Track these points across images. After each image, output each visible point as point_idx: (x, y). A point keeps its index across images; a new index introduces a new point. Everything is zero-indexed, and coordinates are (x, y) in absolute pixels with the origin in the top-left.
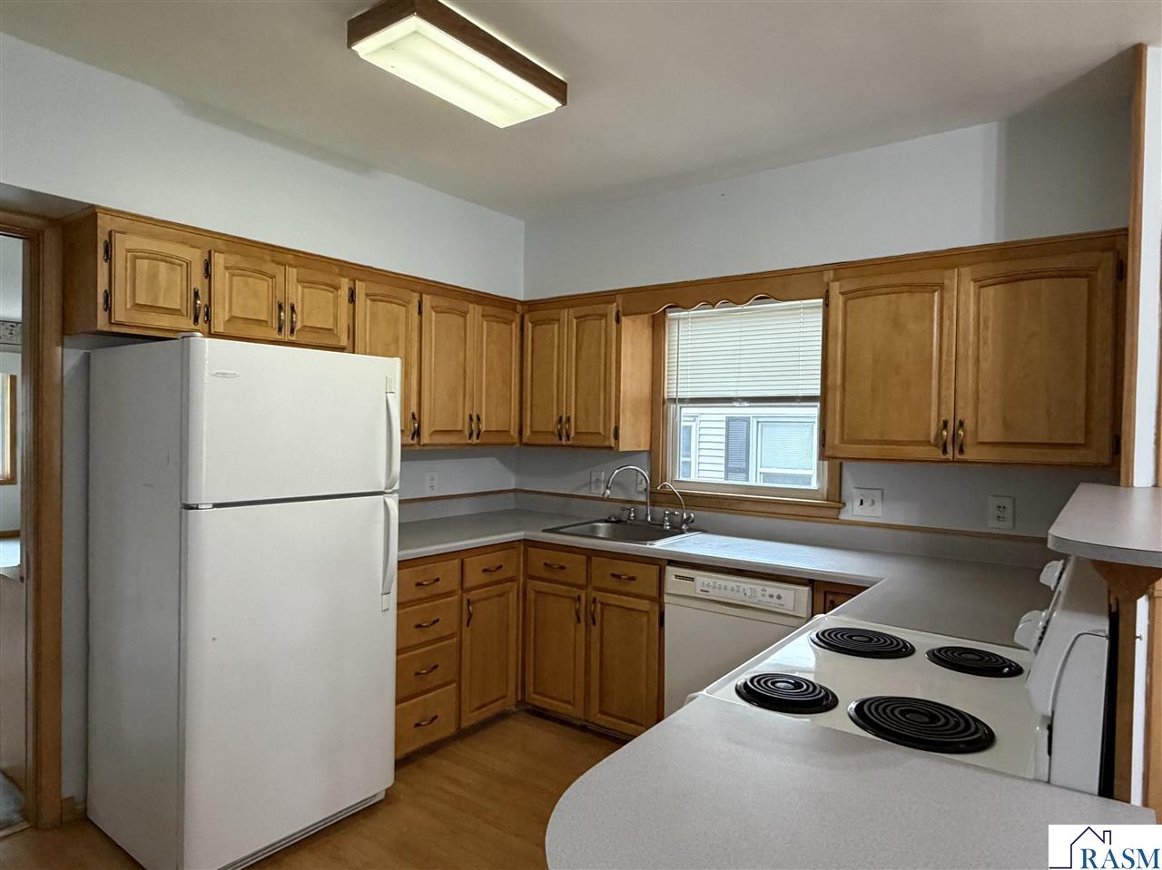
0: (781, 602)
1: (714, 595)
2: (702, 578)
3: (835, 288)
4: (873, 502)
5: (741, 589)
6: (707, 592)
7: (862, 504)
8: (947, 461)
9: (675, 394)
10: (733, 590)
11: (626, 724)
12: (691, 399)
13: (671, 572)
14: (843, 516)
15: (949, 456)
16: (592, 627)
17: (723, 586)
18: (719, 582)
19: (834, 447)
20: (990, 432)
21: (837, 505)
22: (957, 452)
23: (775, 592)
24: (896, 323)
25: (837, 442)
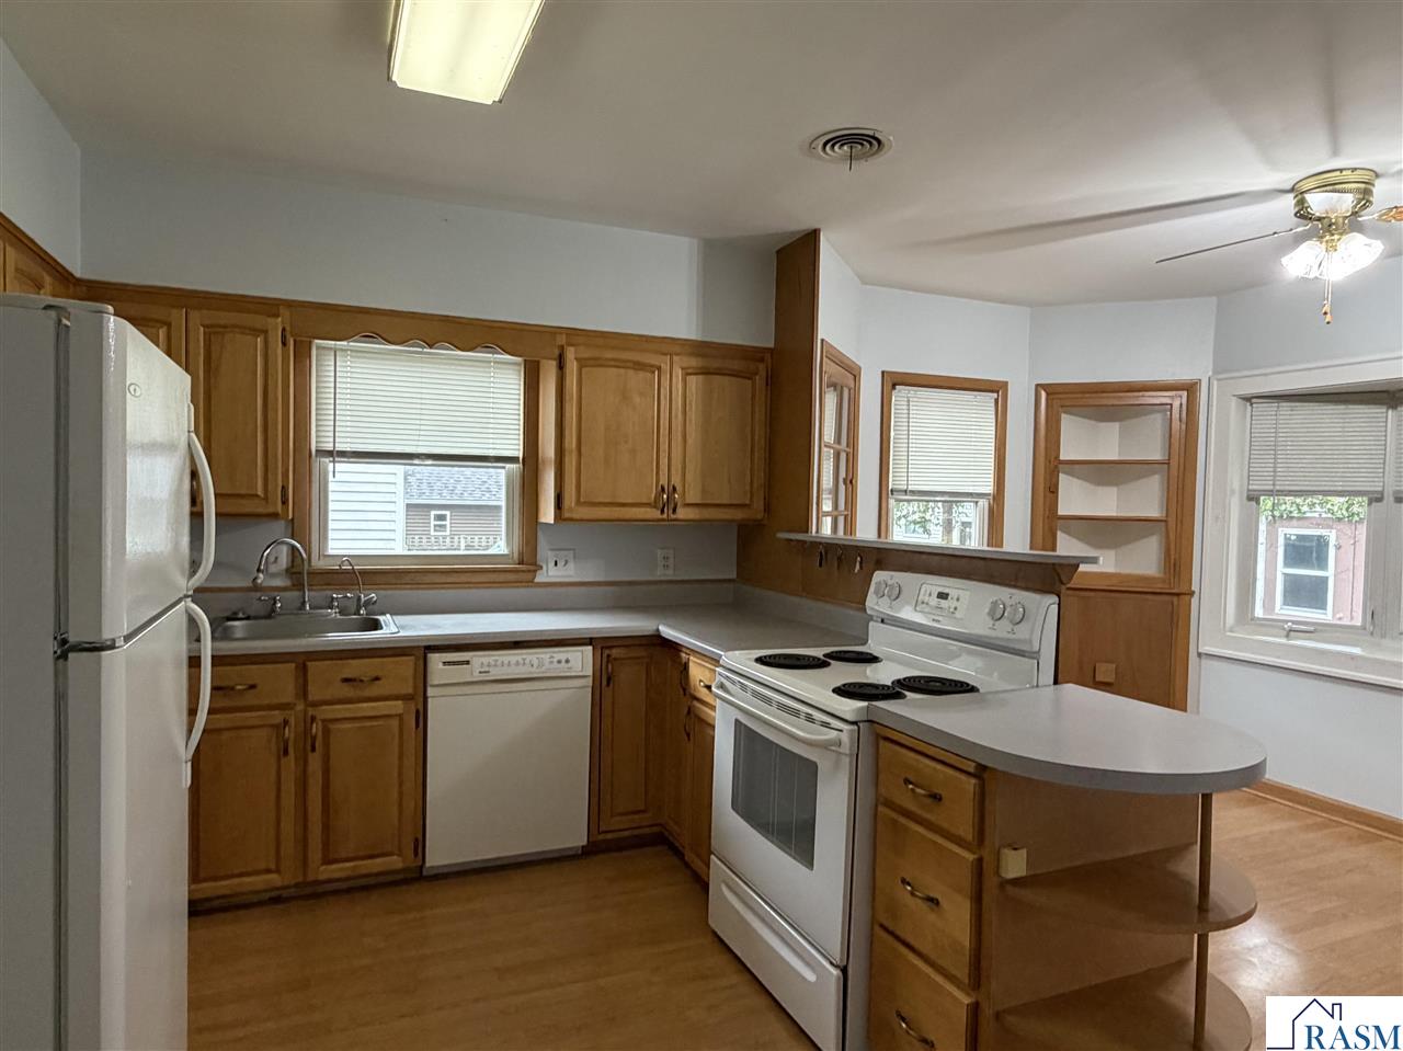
0: (569, 665)
1: (496, 673)
2: (479, 659)
3: (570, 354)
4: (566, 562)
5: (527, 661)
6: (488, 672)
7: (556, 564)
8: (663, 520)
9: (332, 445)
10: (517, 664)
11: (369, 861)
12: (354, 452)
13: (436, 659)
14: (538, 579)
15: (665, 516)
16: (310, 754)
17: (506, 662)
18: (500, 659)
19: (571, 510)
20: (693, 496)
21: (532, 568)
22: (671, 511)
23: (563, 657)
24: (625, 396)
25: (573, 505)
